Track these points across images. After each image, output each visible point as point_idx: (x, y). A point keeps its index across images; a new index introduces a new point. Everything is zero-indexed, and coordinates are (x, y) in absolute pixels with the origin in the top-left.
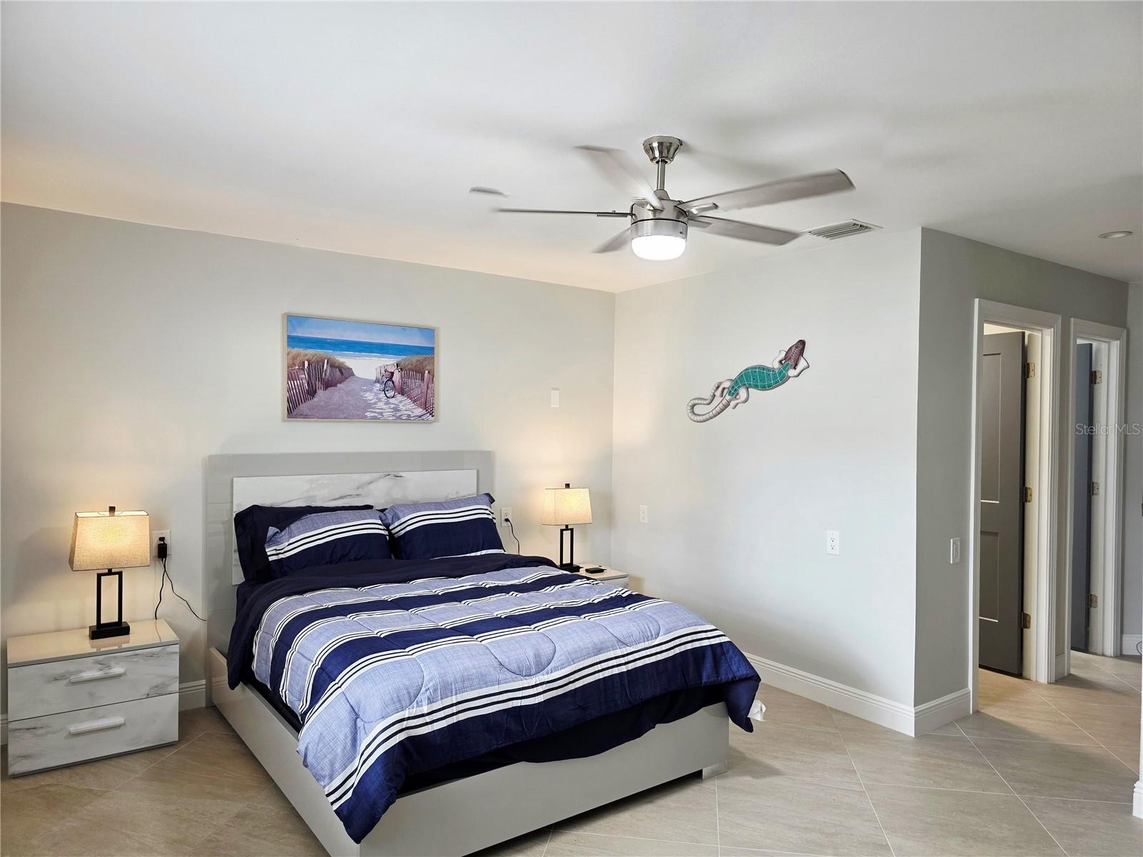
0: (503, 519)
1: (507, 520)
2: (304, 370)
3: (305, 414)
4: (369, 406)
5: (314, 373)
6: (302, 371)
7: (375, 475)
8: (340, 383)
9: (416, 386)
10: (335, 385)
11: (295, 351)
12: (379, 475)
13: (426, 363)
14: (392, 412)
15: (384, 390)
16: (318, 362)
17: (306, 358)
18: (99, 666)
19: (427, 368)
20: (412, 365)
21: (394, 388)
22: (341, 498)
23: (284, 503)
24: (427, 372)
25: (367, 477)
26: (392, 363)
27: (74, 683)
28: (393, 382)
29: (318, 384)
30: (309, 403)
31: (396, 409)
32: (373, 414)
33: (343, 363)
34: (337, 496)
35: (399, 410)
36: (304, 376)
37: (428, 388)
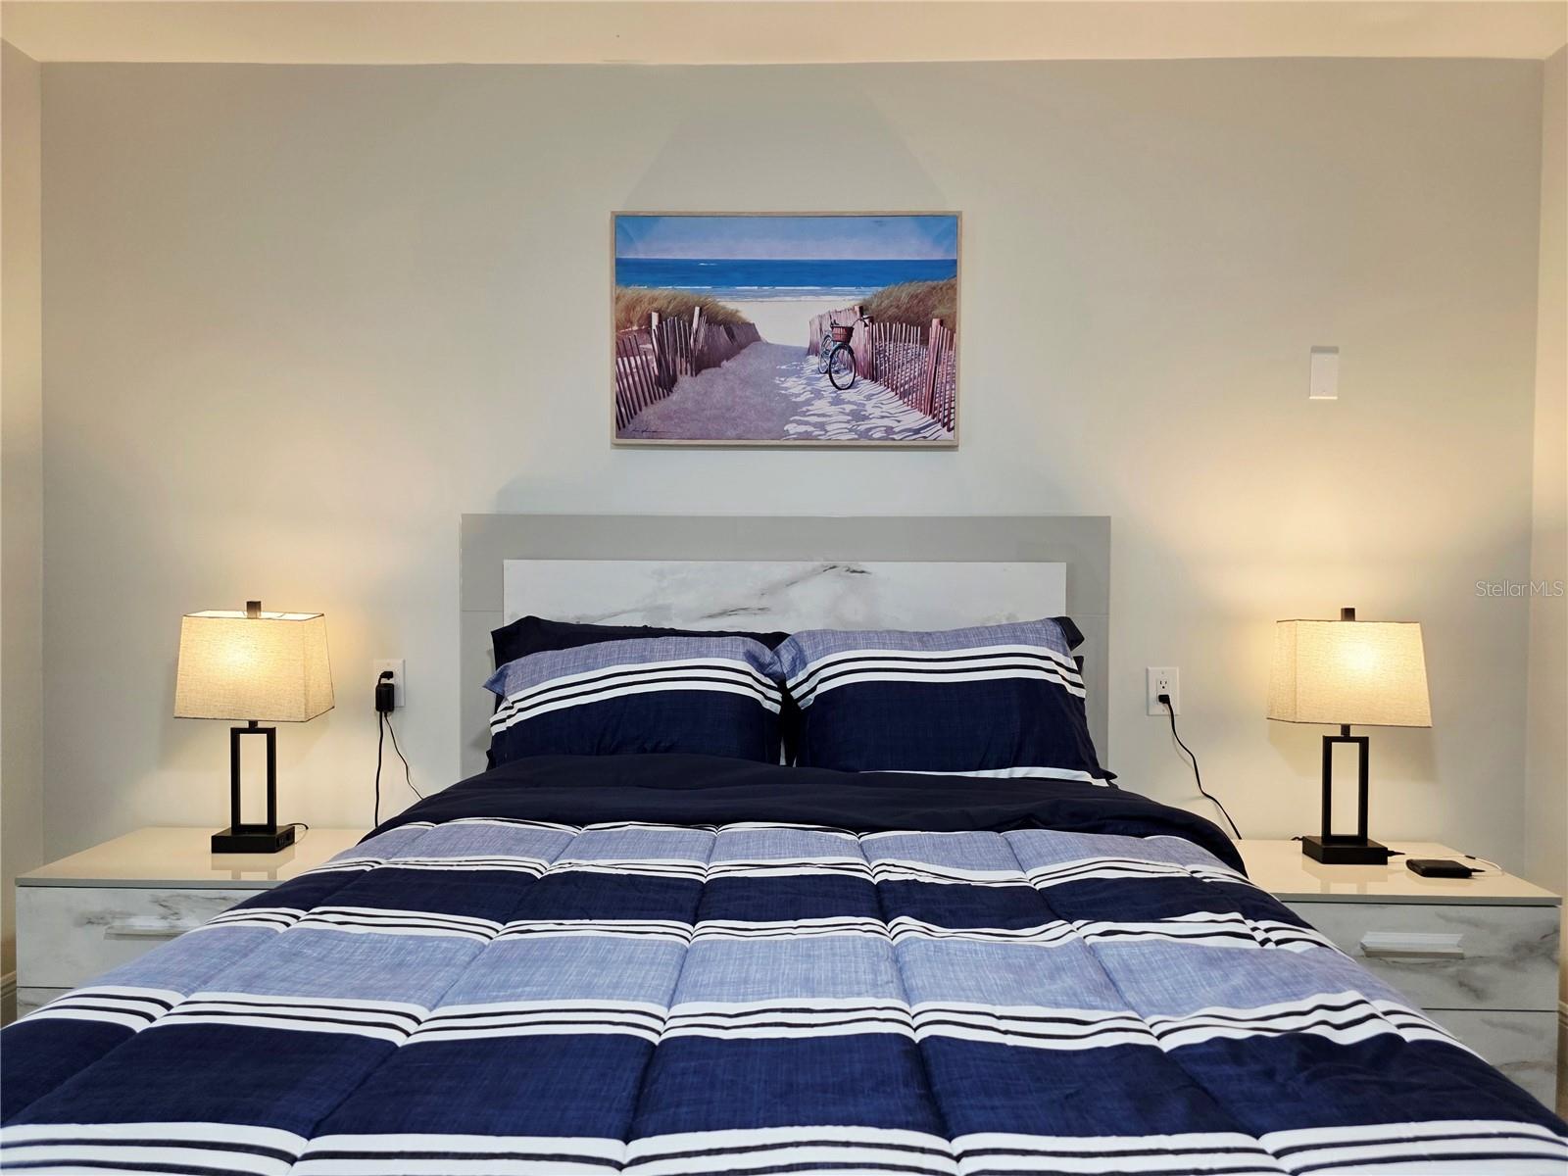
0: (1154, 695)
1: (1164, 699)
2: (649, 333)
3: (653, 429)
4: (794, 409)
5: (671, 339)
6: (645, 336)
7: (800, 567)
8: (728, 359)
9: (909, 359)
10: (717, 364)
11: (633, 292)
12: (810, 565)
13: (934, 300)
14: (848, 422)
15: (829, 372)
16: (679, 315)
17: (655, 305)
18: (162, 910)
19: (936, 312)
20: (898, 307)
21: (853, 364)
22: (724, 613)
23: (603, 618)
24: (935, 322)
25: (780, 570)
26: (849, 305)
27: (121, 936)
28: (851, 352)
29: (681, 363)
30: (661, 406)
31: (858, 416)
32: (802, 429)
33: (734, 314)
34: (717, 610)
35: (865, 418)
36: (650, 346)
37: (937, 362)
